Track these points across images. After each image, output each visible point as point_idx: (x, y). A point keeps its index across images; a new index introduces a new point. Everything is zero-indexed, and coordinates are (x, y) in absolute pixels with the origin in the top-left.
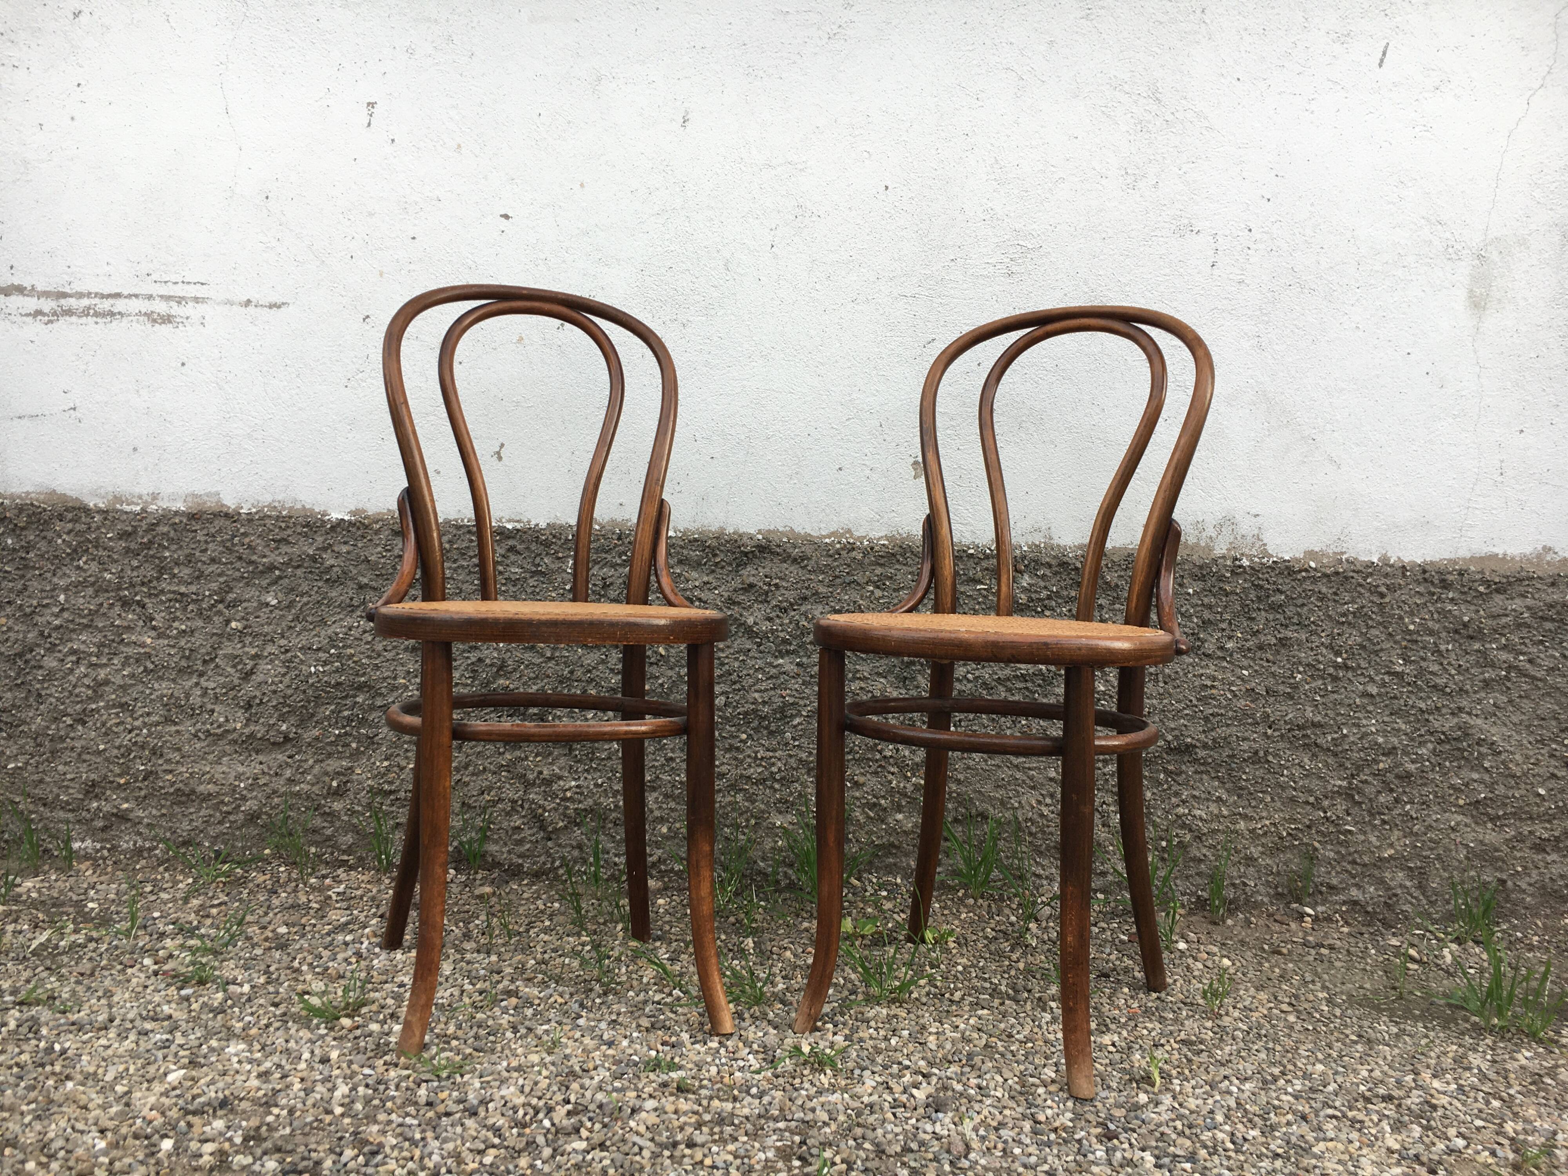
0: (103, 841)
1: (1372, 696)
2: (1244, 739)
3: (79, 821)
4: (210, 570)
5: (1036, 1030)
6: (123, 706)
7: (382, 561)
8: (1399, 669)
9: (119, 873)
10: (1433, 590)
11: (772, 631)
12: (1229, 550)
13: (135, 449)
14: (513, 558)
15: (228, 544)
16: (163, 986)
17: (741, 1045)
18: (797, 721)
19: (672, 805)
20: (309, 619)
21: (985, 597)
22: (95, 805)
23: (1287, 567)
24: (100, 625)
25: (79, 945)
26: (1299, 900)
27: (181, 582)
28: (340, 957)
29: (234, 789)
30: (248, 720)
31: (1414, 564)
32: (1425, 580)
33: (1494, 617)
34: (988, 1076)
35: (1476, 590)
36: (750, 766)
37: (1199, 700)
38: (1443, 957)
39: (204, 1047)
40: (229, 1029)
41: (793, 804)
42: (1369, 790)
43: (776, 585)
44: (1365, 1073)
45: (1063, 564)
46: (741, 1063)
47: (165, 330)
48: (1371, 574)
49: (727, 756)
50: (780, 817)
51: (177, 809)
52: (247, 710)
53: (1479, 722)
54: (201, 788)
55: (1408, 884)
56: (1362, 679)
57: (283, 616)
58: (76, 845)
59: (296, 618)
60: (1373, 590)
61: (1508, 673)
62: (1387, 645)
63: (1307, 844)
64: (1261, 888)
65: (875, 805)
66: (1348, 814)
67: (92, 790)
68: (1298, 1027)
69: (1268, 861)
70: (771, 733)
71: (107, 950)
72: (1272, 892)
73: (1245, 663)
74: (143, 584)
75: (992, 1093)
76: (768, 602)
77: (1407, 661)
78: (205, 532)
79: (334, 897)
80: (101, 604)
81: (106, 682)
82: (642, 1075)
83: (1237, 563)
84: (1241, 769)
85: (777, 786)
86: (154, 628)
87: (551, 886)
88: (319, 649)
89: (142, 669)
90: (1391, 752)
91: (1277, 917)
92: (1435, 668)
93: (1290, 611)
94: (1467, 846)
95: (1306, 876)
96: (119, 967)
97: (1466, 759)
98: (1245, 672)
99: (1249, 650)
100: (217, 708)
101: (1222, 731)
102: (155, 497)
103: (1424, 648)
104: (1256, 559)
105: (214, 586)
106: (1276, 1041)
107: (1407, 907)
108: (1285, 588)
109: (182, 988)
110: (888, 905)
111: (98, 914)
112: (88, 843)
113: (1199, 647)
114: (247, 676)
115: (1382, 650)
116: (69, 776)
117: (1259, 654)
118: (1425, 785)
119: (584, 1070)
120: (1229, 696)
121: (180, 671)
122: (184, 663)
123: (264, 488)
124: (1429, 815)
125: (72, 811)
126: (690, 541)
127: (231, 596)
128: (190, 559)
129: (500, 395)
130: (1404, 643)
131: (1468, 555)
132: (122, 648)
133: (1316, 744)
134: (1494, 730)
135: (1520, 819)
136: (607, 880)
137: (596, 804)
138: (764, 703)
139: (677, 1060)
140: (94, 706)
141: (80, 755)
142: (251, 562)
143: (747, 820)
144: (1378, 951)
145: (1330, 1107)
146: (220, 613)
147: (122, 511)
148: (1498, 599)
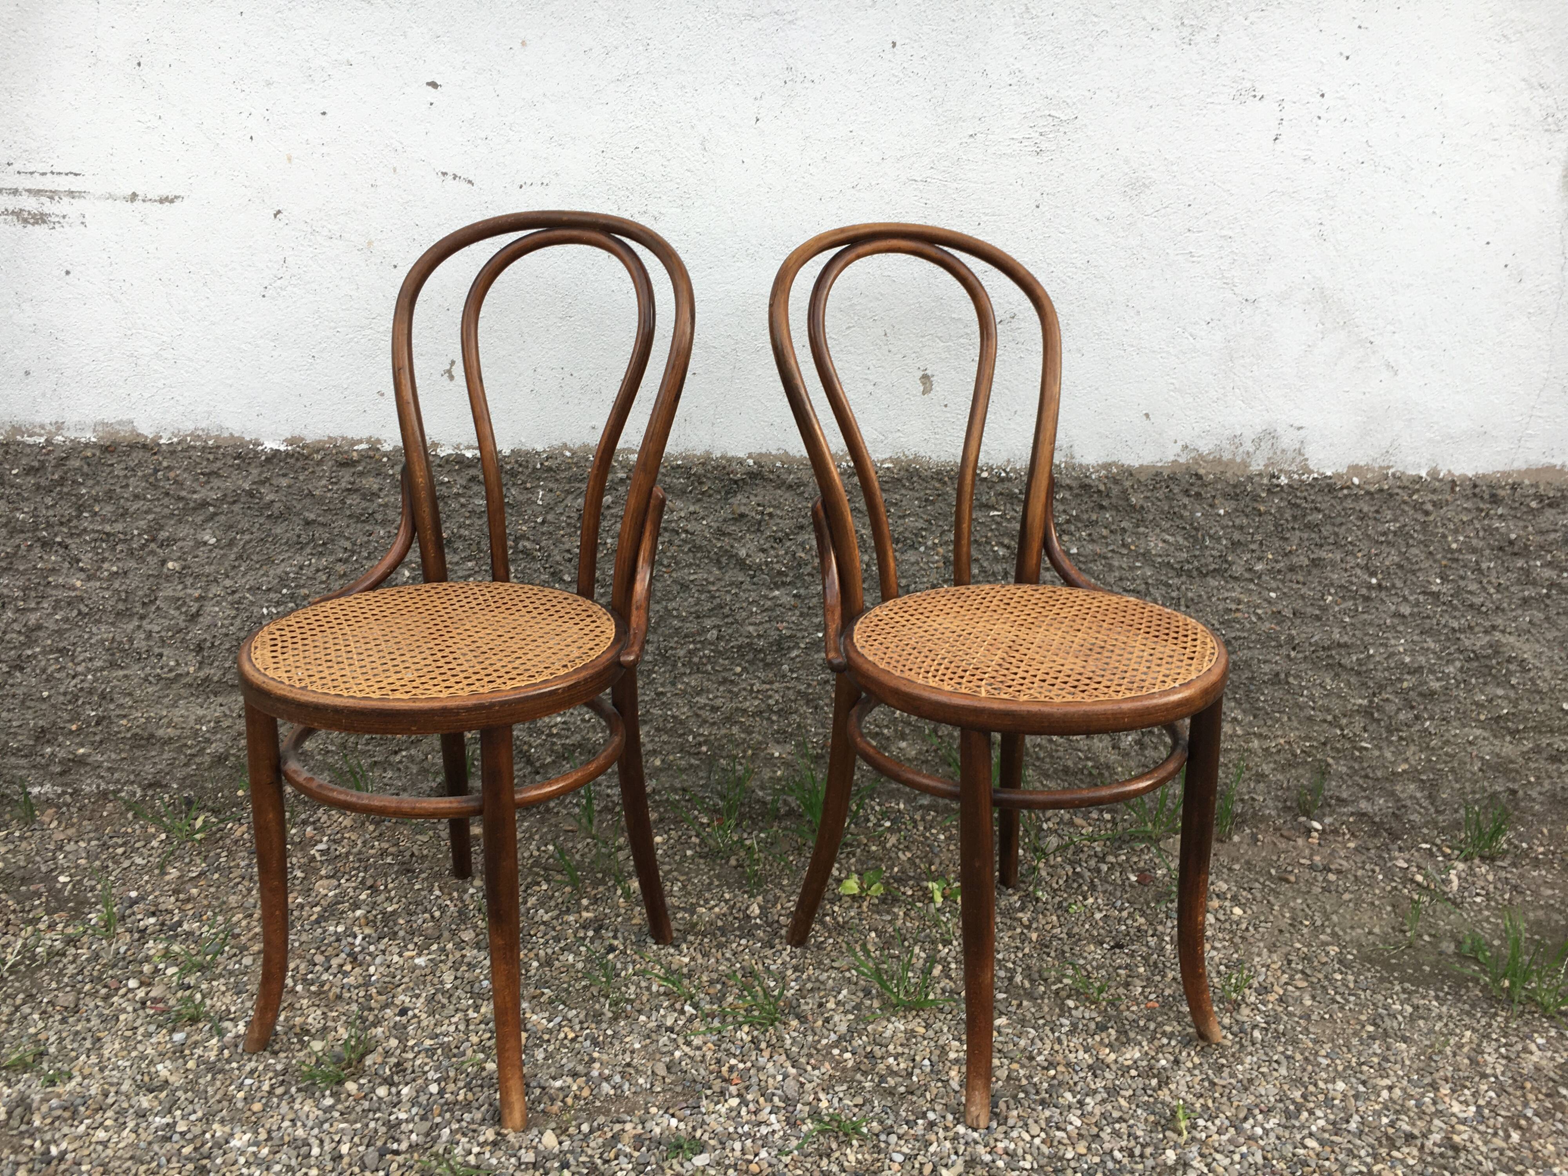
0: (62, 785)
1: (1404, 616)
2: (1265, 662)
3: (34, 767)
4: (135, 507)
5: (1056, 1047)
6: (62, 651)
7: (329, 495)
8: (1434, 588)
9: (85, 823)
10: (1482, 506)
11: (767, 564)
12: (1266, 466)
13: (27, 373)
14: (476, 488)
15: (152, 480)
16: (152, 1028)
17: (762, 1100)
18: (794, 654)
19: (665, 738)
20: (255, 558)
21: (998, 523)
22: (49, 750)
23: (1328, 485)
24: (21, 568)
25: (57, 954)
26: (1308, 814)
27: (104, 520)
28: (335, 962)
29: (196, 733)
30: (201, 663)
31: (1465, 478)
32: (1475, 495)
33: (1541, 532)
34: (1014, 1134)
35: (1528, 506)
36: (745, 699)
37: (1221, 623)
38: (1450, 882)
39: (208, 1136)
40: (230, 1101)
41: (791, 734)
42: (1390, 708)
43: (770, 515)
44: (1385, 1094)
45: (1086, 487)
46: (764, 1130)
47: (40, 230)
48: (1418, 491)
49: (721, 689)
50: (778, 747)
51: (138, 753)
52: (198, 653)
53: (1512, 639)
54: (160, 733)
55: (1419, 795)
56: (1395, 600)
57: (224, 555)
58: (35, 790)
59: (240, 557)
60: (1418, 507)
61: (1549, 590)
62: (1425, 565)
63: (1320, 761)
64: (1270, 803)
65: (877, 734)
66: (1365, 731)
67: (42, 735)
68: (1315, 1017)
69: (1280, 776)
70: (767, 665)
71: (87, 960)
72: (1280, 805)
73: (1274, 584)
74: (62, 524)
75: (1021, 1163)
76: (762, 532)
77: (1444, 579)
78: (123, 466)
79: (317, 855)
80: (19, 546)
81: (39, 627)
82: (666, 1165)
83: (1275, 481)
84: (1259, 690)
85: (774, 718)
86: (82, 570)
87: (542, 821)
88: (269, 590)
89: (75, 613)
90: (1417, 670)
91: (1285, 833)
92: (1473, 587)
93: (1326, 530)
94: (1482, 758)
95: (1315, 790)
96: (104, 991)
97: (1495, 677)
98: (1273, 595)
99: (1279, 571)
100: (166, 652)
101: (1244, 654)
102: (59, 427)
103: (1465, 566)
104: (1296, 476)
105: (142, 524)
106: (1295, 1042)
107: (1415, 817)
108: (1323, 506)
109: (173, 1030)
110: (892, 840)
111: (71, 892)
112: (47, 787)
113: (1226, 570)
114: (194, 618)
115: (1420, 569)
116: (15, 724)
117: (1289, 576)
118: (1447, 701)
119: (606, 1162)
120: (1254, 619)
121: (118, 614)
122: (121, 606)
123: (183, 414)
124: (1448, 731)
125: (26, 756)
126: (673, 468)
127: (163, 535)
128: (110, 495)
129: (446, 305)
130: (1444, 562)
131: (1524, 467)
132: (49, 591)
133: (1340, 665)
134: (1526, 647)
135: (1540, 732)
136: (600, 812)
137: (584, 738)
138: (759, 636)
139: (698, 1134)
140: (29, 652)
141: (23, 702)
142: (180, 499)
143: (744, 751)
144: (1385, 876)
145: (1355, 1157)
146: (152, 553)
147: (23, 443)
148: (1550, 513)
